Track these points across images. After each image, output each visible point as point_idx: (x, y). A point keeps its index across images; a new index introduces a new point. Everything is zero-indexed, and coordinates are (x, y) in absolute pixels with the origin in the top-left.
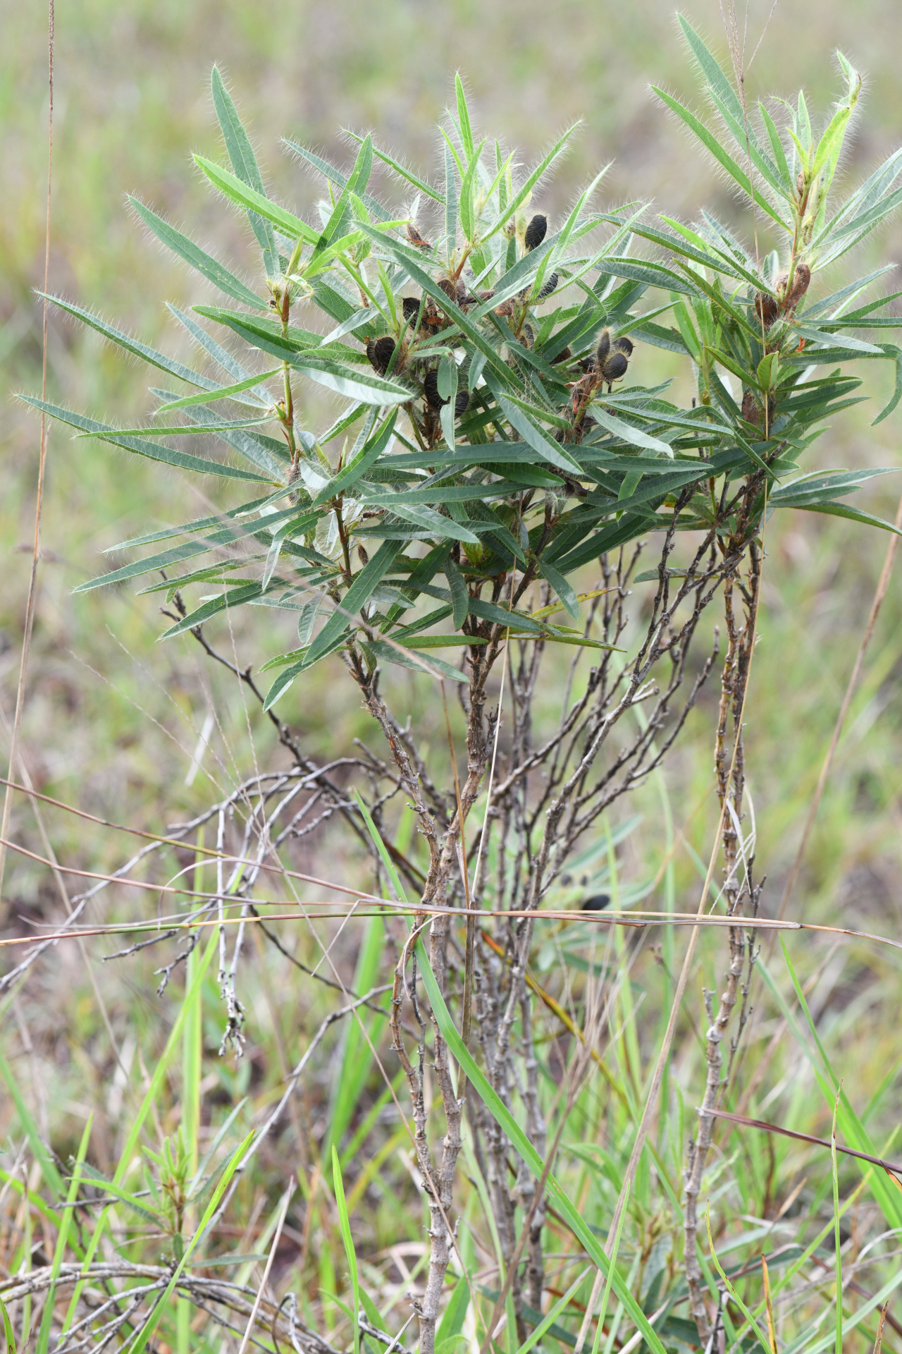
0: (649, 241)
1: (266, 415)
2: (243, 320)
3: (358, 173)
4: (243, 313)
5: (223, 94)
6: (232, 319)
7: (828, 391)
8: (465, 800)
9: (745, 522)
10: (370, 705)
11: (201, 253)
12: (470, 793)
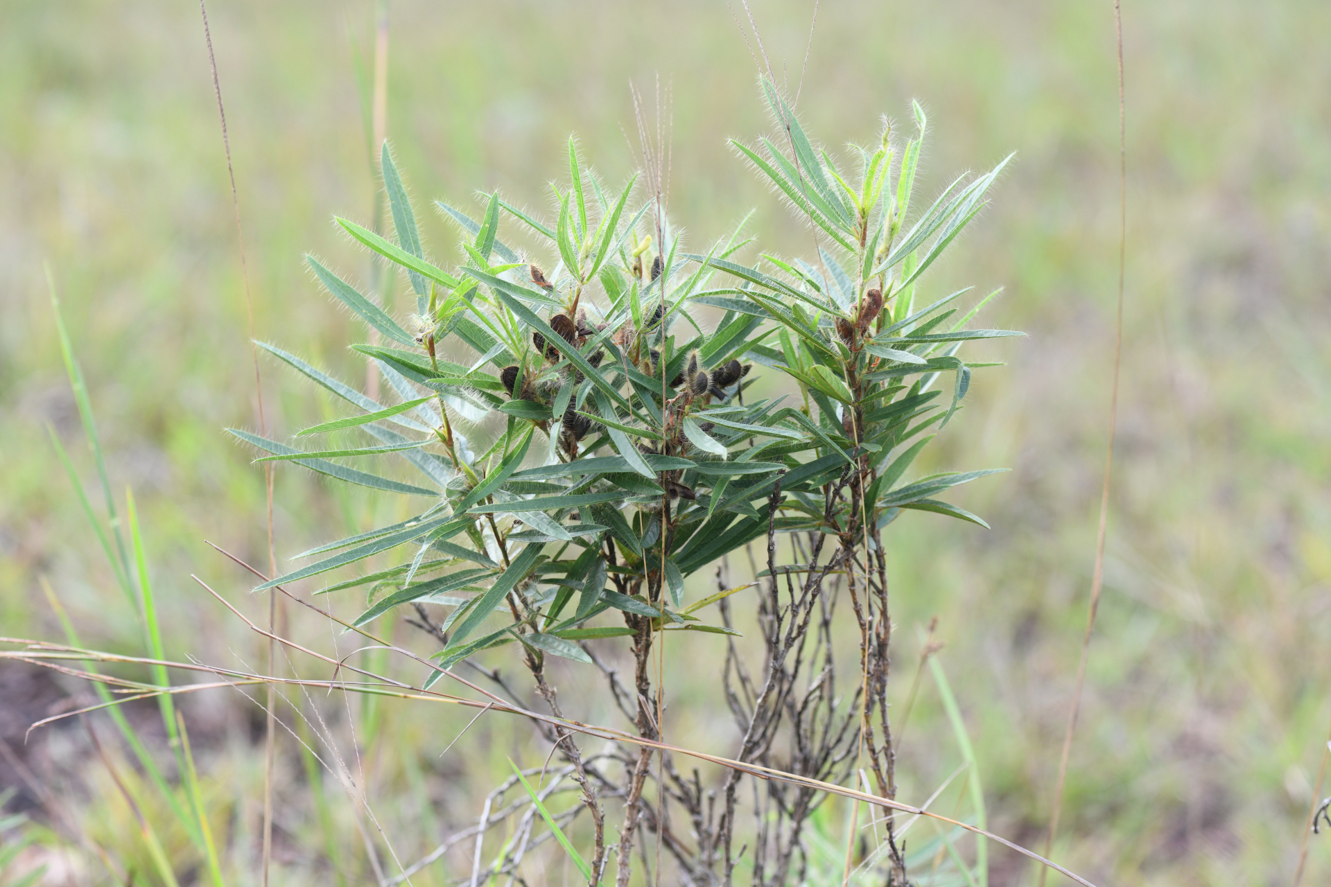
0: (732, 275)
1: (428, 438)
2: (395, 356)
3: (487, 226)
4: (397, 349)
5: (391, 165)
6: (386, 355)
7: (913, 400)
8: (637, 775)
9: (855, 521)
10: (541, 689)
11: (365, 301)
12: (642, 768)
